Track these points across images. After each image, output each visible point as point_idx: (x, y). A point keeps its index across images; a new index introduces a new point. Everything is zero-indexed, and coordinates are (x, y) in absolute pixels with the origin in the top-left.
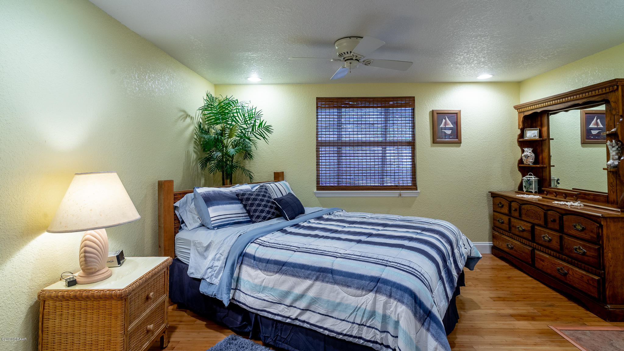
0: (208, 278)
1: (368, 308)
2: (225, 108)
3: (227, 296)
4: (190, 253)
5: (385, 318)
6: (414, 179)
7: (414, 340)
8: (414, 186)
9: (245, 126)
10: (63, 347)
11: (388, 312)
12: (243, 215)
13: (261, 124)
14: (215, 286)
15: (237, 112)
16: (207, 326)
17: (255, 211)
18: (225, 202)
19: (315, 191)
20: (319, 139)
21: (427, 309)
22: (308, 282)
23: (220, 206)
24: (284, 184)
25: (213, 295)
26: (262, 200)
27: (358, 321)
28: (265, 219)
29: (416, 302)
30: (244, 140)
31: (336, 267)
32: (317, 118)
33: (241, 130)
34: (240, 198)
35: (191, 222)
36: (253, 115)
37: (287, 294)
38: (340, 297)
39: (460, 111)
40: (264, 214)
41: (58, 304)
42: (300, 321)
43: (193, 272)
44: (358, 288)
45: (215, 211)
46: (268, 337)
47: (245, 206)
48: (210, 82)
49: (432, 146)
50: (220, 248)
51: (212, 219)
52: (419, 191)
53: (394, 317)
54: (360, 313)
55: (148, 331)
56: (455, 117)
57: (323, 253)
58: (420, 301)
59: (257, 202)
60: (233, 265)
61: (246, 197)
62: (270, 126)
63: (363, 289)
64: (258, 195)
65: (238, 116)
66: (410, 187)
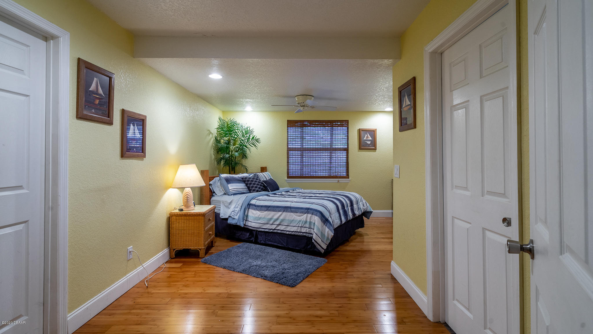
0: (232, 216)
1: (304, 220)
2: (231, 127)
3: (243, 223)
4: (220, 207)
5: (310, 222)
6: (347, 174)
7: (321, 230)
8: (347, 176)
9: (243, 138)
10: (180, 235)
11: (311, 220)
12: (246, 189)
13: (253, 138)
14: (236, 219)
15: (238, 130)
16: (230, 241)
17: (252, 187)
18: (236, 182)
19: (286, 179)
20: (289, 146)
21: (326, 218)
22: (280, 213)
23: (234, 184)
24: (267, 173)
25: (235, 223)
26: (256, 181)
27: (300, 226)
28: (257, 191)
29: (322, 216)
30: (242, 147)
31: (292, 206)
32: (288, 133)
33: (240, 141)
34: (244, 180)
35: (219, 192)
36: (248, 132)
37: (271, 219)
38: (293, 217)
39: (376, 129)
40: (257, 189)
41: (177, 218)
42: (276, 230)
43: (223, 215)
44: (300, 213)
45: (232, 186)
46: (262, 240)
47: (247, 185)
48: (220, 110)
49: (358, 151)
50: (237, 202)
51: (230, 190)
52: (350, 179)
53: (313, 222)
54: (301, 223)
55: (210, 234)
56: (373, 133)
57: (287, 201)
58: (324, 215)
59: (253, 182)
60: (245, 209)
61: (247, 179)
62: (259, 139)
63: (302, 213)
64: (253, 179)
65: (238, 132)
66: (345, 177)
